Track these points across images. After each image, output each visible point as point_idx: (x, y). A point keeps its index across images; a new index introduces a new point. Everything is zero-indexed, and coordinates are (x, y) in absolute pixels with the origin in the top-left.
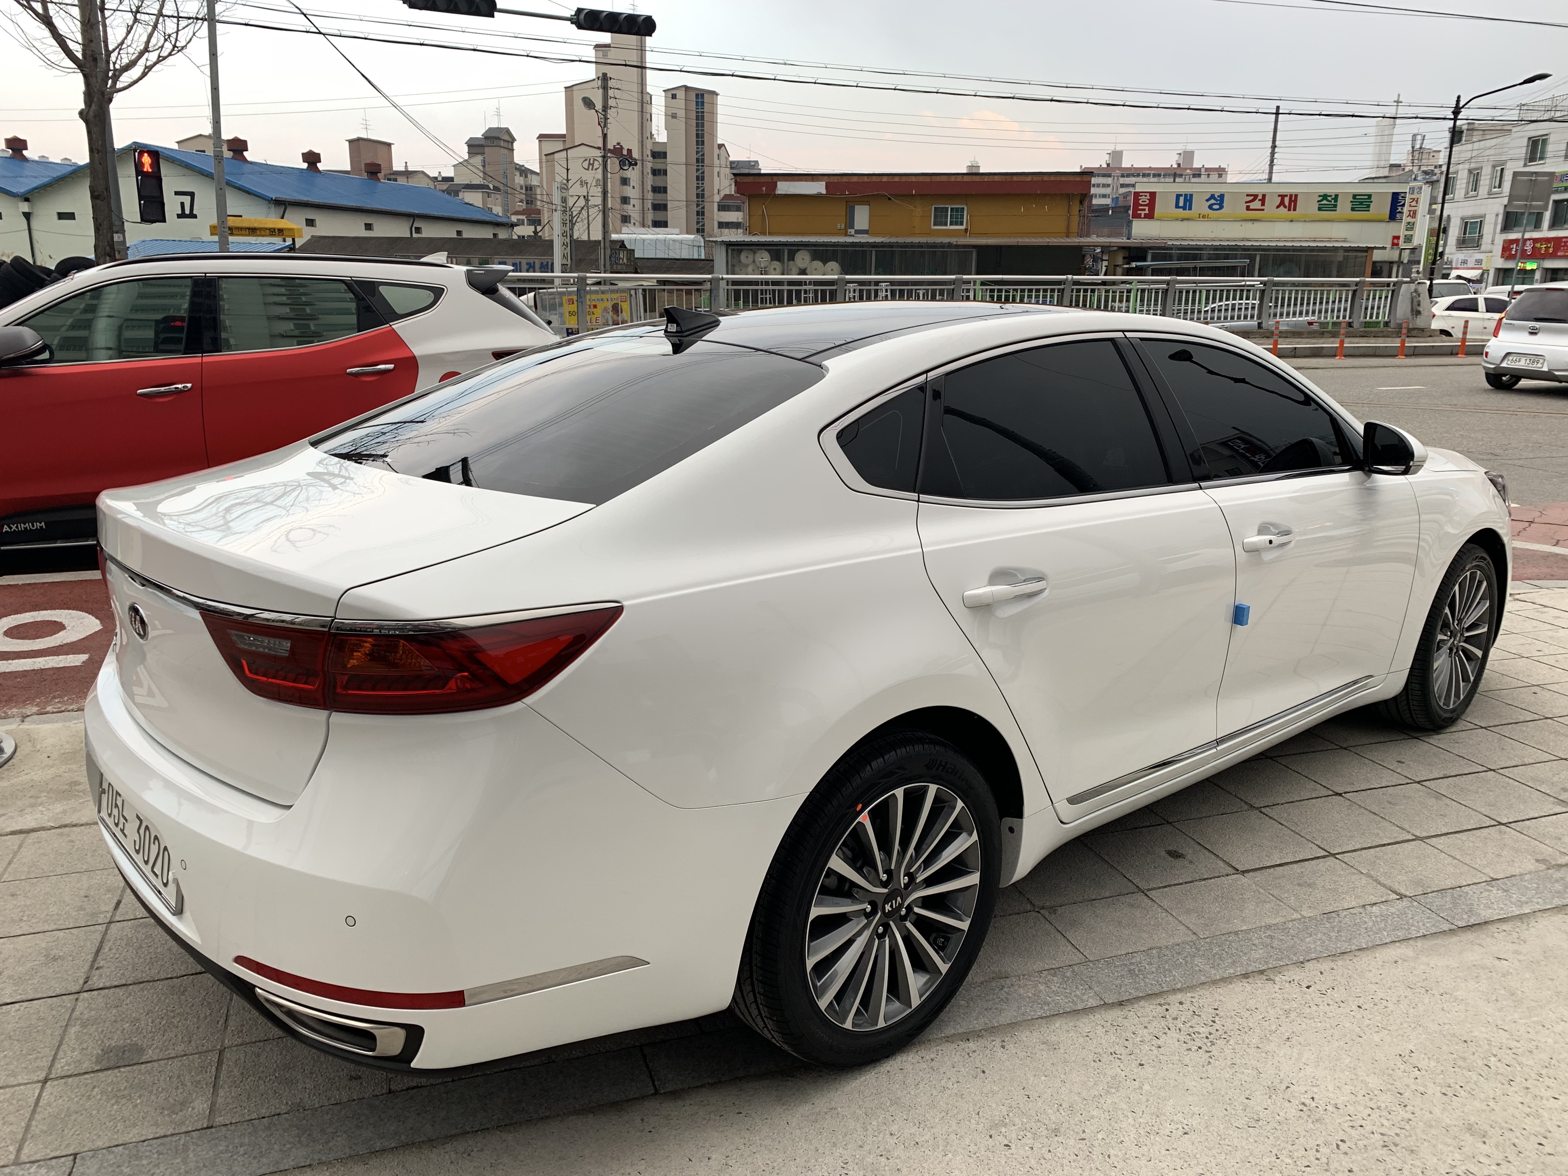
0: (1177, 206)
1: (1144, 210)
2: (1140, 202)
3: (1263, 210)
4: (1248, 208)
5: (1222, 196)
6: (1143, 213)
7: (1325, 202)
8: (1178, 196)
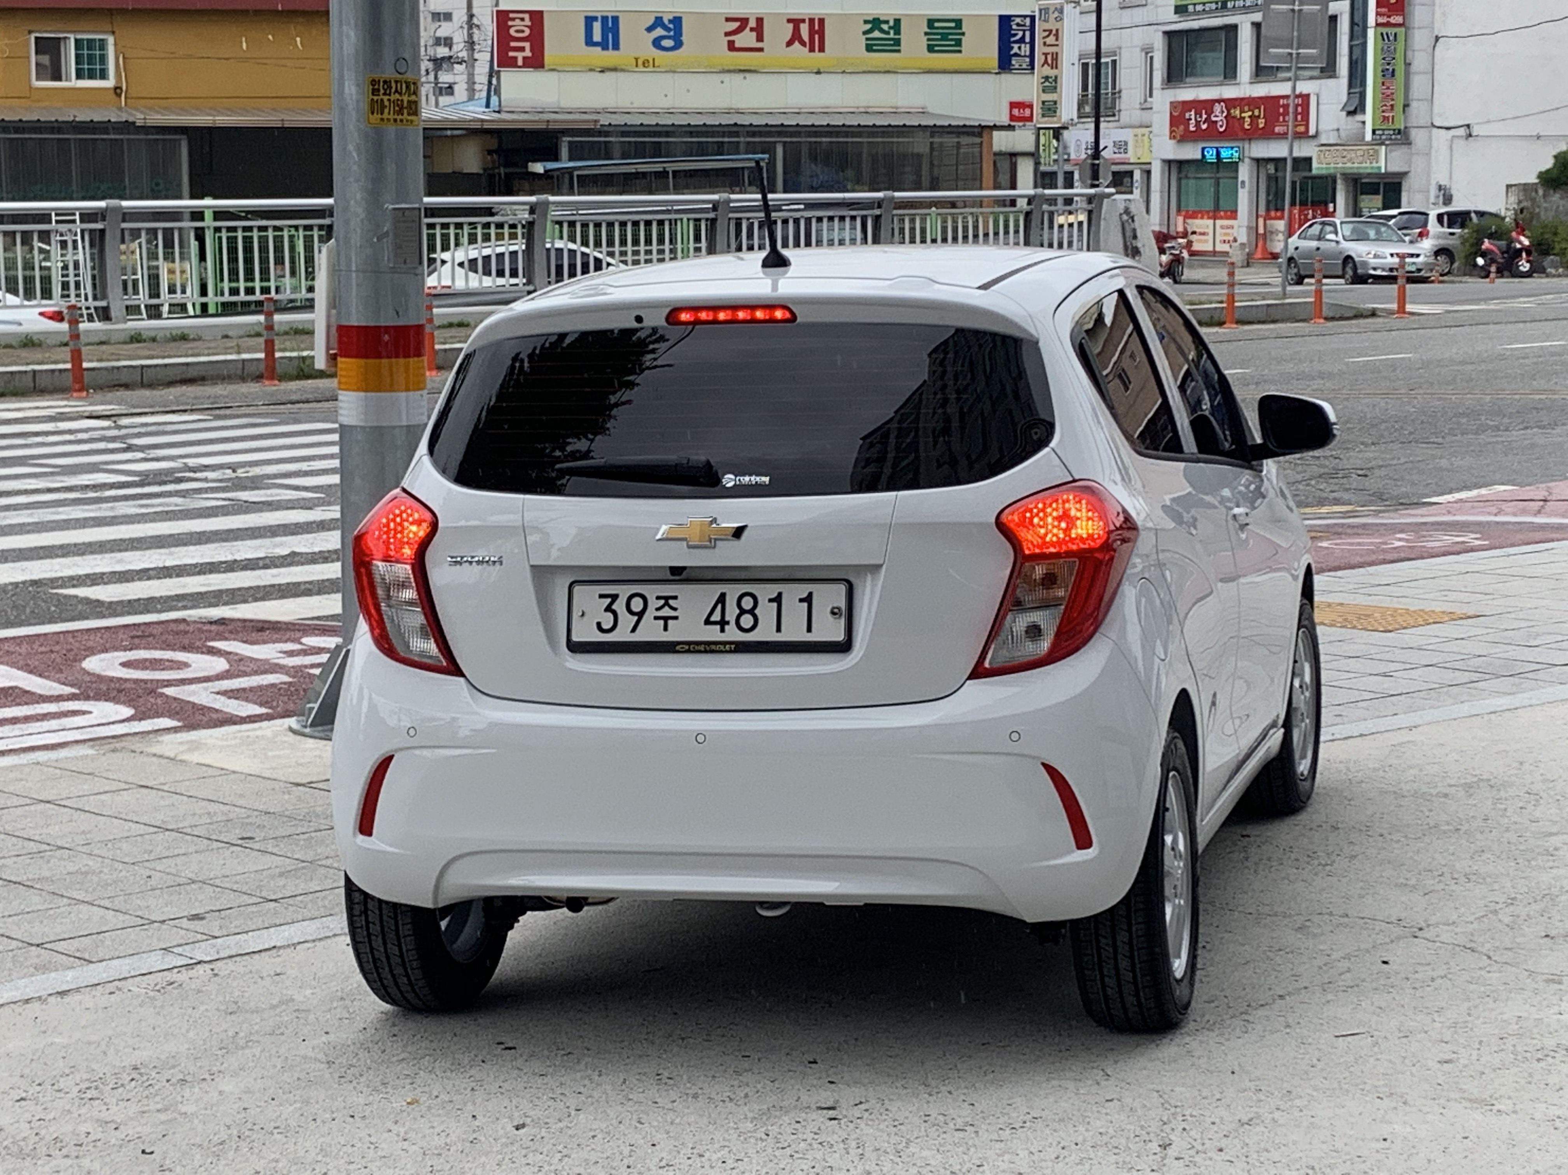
0: (589, 42)
1: (522, 49)
2: (512, 32)
3: (761, 50)
4: (731, 46)
5: (677, 21)
6: (520, 55)
7: (876, 34)
8: (589, 21)
